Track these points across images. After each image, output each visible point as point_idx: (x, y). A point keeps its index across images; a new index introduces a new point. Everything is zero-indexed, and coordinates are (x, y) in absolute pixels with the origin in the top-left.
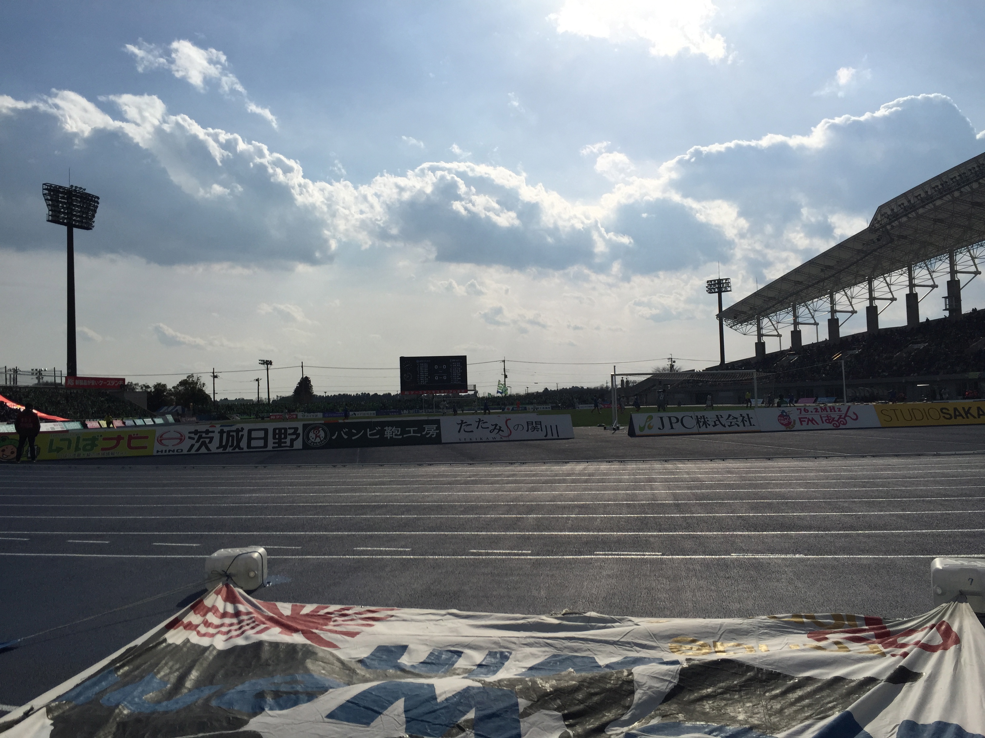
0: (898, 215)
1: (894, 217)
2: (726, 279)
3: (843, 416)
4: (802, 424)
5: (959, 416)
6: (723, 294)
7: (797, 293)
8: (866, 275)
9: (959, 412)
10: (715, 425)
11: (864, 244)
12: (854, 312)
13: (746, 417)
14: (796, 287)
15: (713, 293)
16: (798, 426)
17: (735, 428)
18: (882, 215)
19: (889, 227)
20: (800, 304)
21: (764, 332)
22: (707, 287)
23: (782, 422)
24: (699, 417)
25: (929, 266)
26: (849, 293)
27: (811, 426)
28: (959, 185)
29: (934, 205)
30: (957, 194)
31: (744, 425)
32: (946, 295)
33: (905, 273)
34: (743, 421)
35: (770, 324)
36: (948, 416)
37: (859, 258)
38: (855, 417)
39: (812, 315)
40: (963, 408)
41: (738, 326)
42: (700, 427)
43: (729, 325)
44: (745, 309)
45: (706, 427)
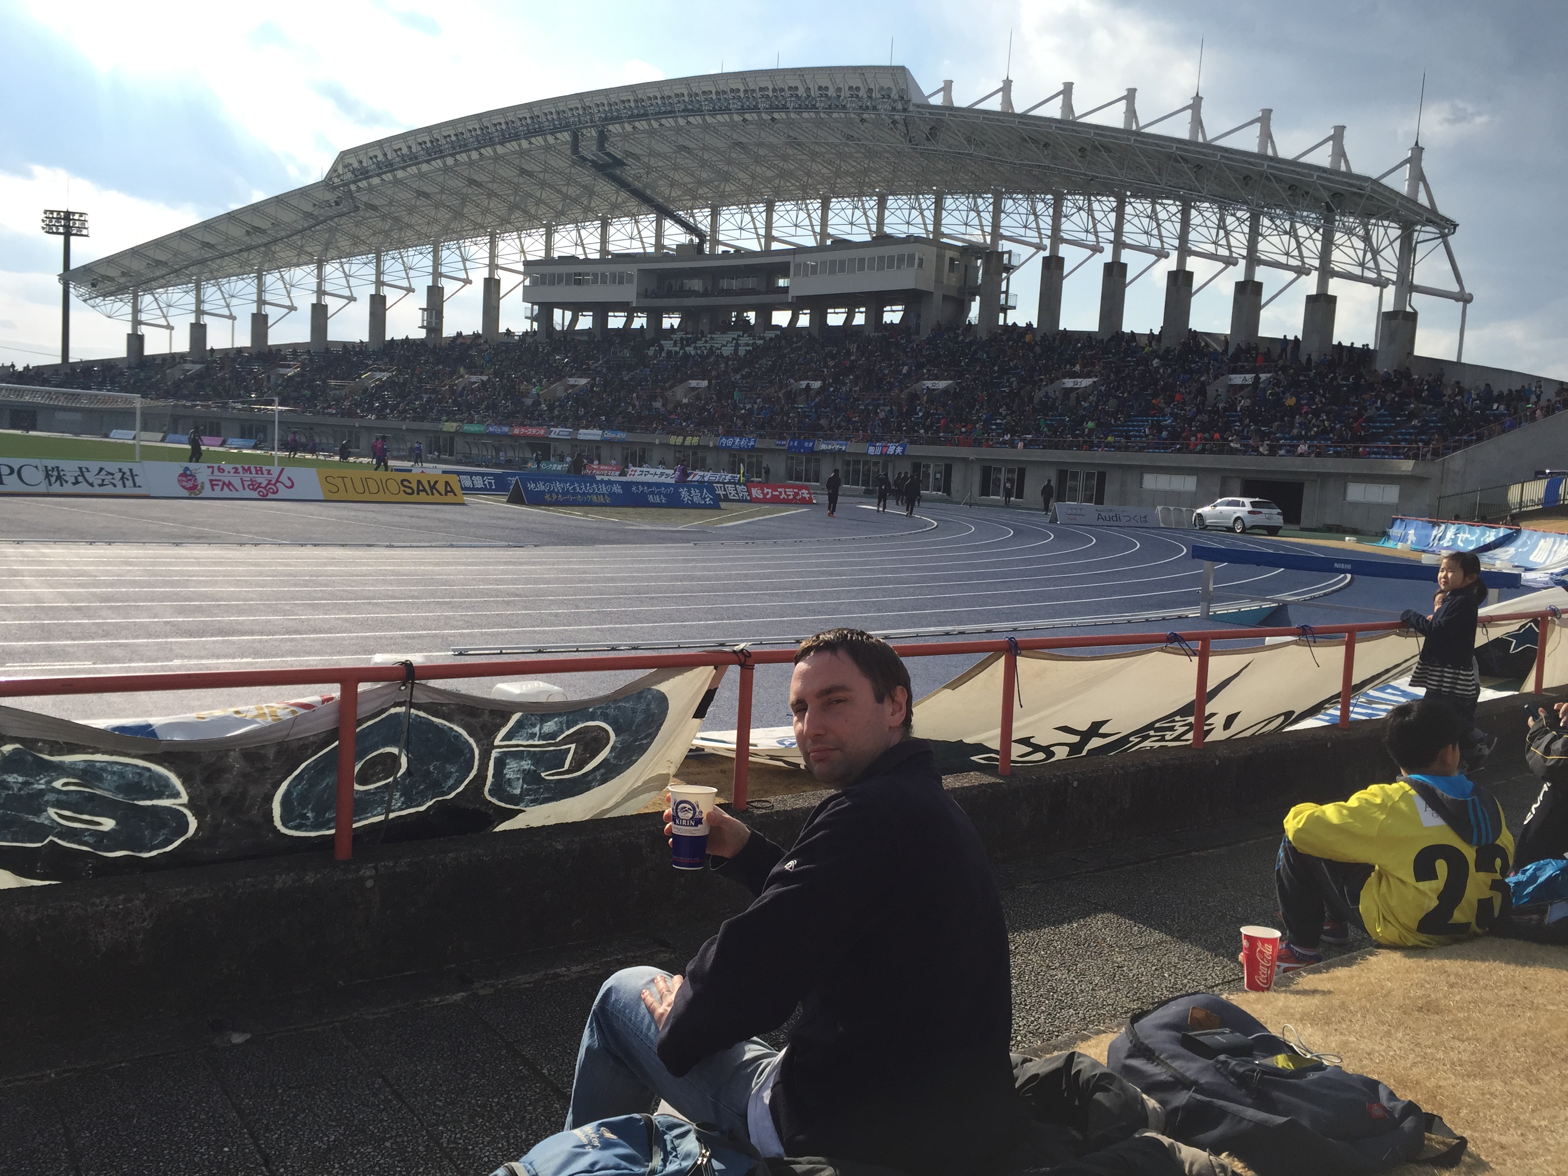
0: (367, 172)
1: (362, 174)
2: (81, 214)
3: (273, 482)
4: (213, 490)
5: (422, 491)
6: (72, 238)
7: (203, 262)
8: (315, 254)
9: (423, 486)
10: (77, 482)
11: (314, 205)
12: (292, 308)
13: (128, 473)
14: (203, 252)
15: (53, 233)
16: (207, 491)
17: (109, 489)
18: (345, 167)
19: (353, 187)
20: (208, 280)
21: (143, 317)
22: (43, 221)
23: (184, 484)
24: (49, 468)
25: (405, 259)
26: (287, 277)
27: (226, 493)
28: (454, 149)
29: (419, 169)
30: (450, 161)
31: (124, 486)
32: (425, 306)
33: (370, 262)
34: (122, 478)
35: (155, 305)
36: (410, 491)
37: (306, 225)
38: (289, 484)
39: (226, 301)
40: (429, 482)
41: (98, 300)
42: (50, 485)
43: (81, 295)
44: (112, 272)
45: (62, 485)
